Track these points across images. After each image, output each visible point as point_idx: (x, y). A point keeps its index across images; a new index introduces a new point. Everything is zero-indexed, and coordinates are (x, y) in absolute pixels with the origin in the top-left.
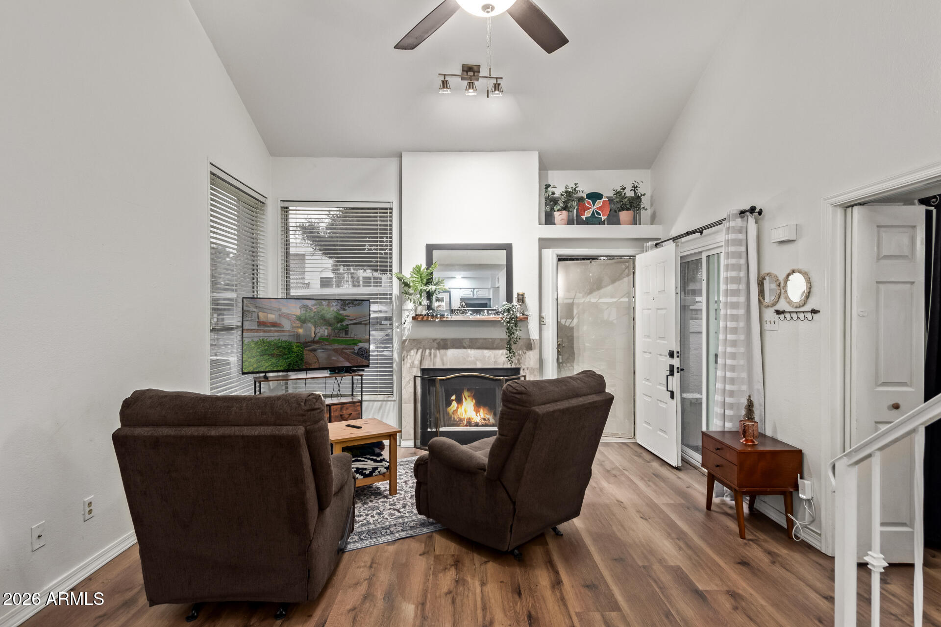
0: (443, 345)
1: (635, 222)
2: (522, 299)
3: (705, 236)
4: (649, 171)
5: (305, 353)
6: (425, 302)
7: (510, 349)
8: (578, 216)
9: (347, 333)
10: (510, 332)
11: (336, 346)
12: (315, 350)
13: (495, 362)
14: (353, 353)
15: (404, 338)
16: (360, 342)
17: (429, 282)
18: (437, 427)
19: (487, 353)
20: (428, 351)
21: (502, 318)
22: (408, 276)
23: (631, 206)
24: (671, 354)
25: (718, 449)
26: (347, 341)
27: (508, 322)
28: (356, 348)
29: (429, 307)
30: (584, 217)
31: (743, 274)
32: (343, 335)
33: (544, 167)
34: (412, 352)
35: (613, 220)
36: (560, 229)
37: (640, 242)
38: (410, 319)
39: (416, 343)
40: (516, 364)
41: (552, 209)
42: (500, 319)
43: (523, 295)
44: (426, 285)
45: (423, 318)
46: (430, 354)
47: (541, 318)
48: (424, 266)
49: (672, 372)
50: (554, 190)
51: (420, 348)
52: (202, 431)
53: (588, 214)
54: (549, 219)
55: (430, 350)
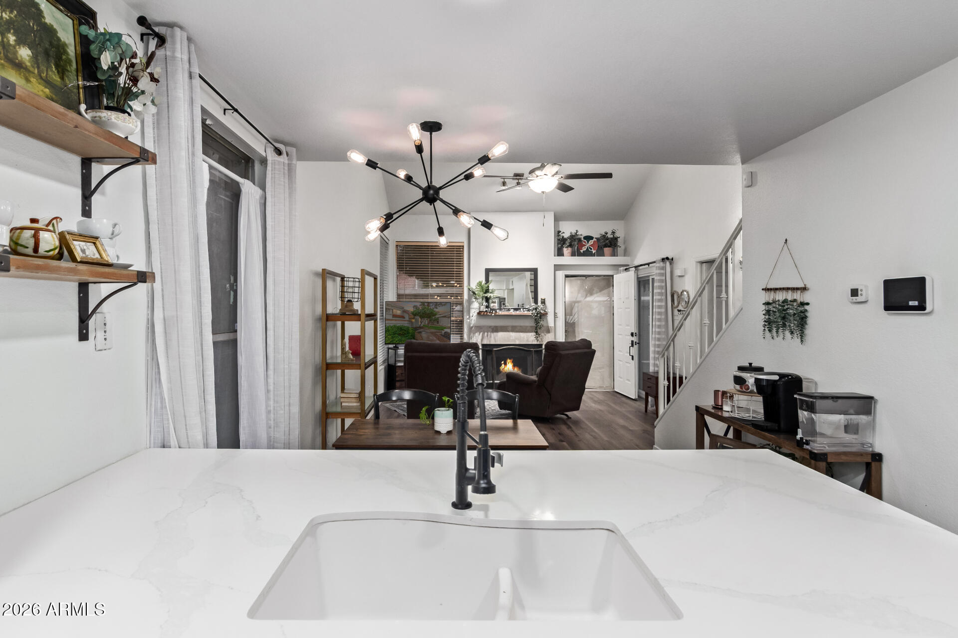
0: (496, 329)
1: (614, 254)
2: (543, 302)
3: (651, 267)
4: (623, 222)
5: (416, 333)
6: (485, 304)
7: (537, 332)
8: (578, 249)
9: (438, 322)
10: (537, 322)
11: (433, 330)
12: (420, 332)
13: (527, 340)
14: (442, 335)
15: (472, 326)
16: (445, 328)
17: (487, 291)
18: (493, 380)
19: (522, 335)
20: (486, 333)
21: (532, 314)
22: (474, 288)
23: (611, 244)
24: (632, 335)
25: (648, 379)
26: (438, 327)
27: (536, 316)
28: (443, 332)
29: (487, 307)
30: (582, 251)
31: (663, 291)
32: (436, 323)
33: (557, 219)
34: (477, 334)
35: (600, 253)
36: (567, 259)
37: (616, 267)
38: (475, 314)
39: (479, 329)
40: (540, 342)
41: (562, 247)
42: (531, 314)
43: (544, 300)
44: (485, 293)
45: (484, 313)
46: (487, 336)
47: (555, 313)
48: (484, 282)
49: (632, 345)
50: (563, 234)
51: (481, 332)
52: (438, 354)
53: (584, 249)
54: (560, 253)
55: (488, 333)
